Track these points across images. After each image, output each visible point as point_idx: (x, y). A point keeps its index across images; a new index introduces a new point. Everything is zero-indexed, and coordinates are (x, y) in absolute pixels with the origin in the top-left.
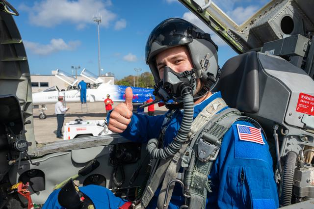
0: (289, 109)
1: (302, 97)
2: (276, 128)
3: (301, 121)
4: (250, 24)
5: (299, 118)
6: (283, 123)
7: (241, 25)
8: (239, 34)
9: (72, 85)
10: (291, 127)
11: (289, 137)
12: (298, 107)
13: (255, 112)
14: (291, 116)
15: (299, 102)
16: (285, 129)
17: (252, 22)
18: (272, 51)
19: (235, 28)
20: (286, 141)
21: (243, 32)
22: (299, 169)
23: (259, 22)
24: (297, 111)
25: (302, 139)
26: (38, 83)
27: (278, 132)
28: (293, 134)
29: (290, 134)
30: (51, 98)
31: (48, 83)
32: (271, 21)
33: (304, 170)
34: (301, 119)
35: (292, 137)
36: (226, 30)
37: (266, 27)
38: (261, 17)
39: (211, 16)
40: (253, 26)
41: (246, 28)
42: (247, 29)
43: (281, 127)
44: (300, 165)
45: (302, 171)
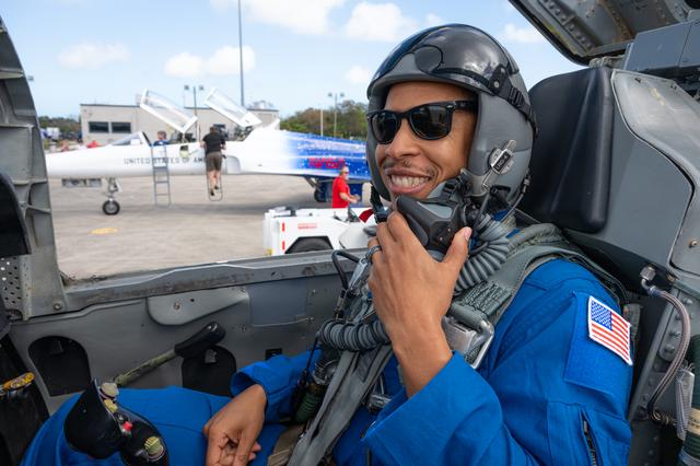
2: (650, 275)
6: (668, 265)
9: (183, 131)
26: (107, 123)
30: (131, 161)
31: (129, 124)
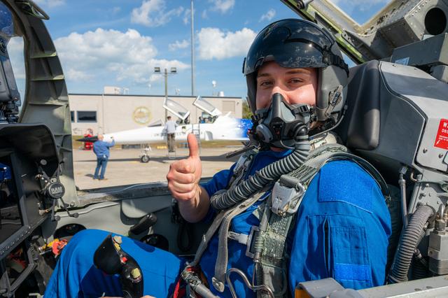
0: (422, 142)
1: (445, 125)
2: (404, 171)
3: (443, 162)
4: (379, 23)
5: (440, 157)
6: (413, 164)
7: (364, 25)
8: (361, 38)
9: (184, 119)
10: (426, 170)
11: (424, 184)
12: (437, 140)
13: (372, 148)
14: (426, 153)
15: (440, 133)
16: (417, 173)
17: (381, 19)
18: (405, 59)
19: (355, 28)
20: (418, 190)
21: (368, 35)
22: (437, 233)
23: (391, 19)
24: (436, 145)
25: (444, 189)
27: (407, 177)
28: (430, 180)
29: (424, 179)
32: (409, 17)
33: (444, 234)
34: (442, 158)
35: (428, 185)
36: (340, 32)
37: (402, 25)
38: (395, 12)
39: (318, 13)
40: (382, 25)
41: (372, 28)
42: (374, 29)
43: (411, 169)
44: (438, 227)
45: (442, 236)
